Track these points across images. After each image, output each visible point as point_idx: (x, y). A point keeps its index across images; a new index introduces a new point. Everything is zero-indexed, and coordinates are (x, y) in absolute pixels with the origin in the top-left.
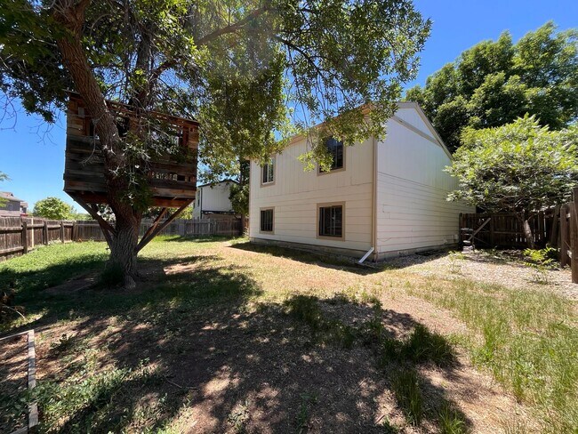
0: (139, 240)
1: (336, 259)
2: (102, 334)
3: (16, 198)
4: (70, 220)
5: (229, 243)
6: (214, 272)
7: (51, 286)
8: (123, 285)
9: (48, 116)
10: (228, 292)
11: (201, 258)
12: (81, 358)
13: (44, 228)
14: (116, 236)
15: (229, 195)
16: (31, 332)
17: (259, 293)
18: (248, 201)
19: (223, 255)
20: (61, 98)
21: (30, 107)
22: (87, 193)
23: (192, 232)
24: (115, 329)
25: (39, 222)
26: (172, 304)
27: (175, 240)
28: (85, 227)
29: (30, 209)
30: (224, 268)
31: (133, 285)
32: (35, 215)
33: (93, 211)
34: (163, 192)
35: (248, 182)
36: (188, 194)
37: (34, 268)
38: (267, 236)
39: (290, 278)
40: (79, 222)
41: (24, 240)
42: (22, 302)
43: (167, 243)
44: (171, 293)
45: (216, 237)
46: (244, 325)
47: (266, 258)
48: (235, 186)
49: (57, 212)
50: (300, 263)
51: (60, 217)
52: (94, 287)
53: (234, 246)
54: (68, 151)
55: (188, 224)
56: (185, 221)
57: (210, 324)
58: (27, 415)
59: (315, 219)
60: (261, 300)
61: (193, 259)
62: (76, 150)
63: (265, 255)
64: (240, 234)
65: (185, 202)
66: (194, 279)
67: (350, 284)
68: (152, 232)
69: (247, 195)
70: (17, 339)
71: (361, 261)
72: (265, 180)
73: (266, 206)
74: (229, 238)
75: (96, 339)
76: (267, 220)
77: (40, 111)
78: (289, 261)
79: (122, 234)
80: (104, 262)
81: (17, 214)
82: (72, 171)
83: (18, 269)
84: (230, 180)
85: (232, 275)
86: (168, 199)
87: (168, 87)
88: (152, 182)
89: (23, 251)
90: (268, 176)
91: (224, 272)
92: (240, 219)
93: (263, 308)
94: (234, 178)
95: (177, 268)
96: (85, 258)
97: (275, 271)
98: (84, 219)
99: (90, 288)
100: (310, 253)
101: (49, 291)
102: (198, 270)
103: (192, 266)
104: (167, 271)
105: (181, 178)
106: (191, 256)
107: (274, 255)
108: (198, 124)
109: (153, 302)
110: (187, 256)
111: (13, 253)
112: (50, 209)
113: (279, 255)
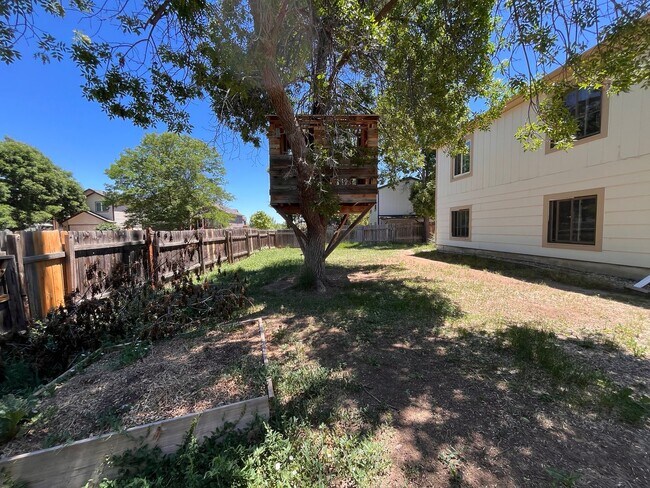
0: (326, 246)
1: (583, 278)
2: (305, 330)
3: (241, 213)
4: (272, 230)
5: (411, 251)
6: (398, 284)
7: (267, 284)
8: (316, 288)
9: (256, 142)
10: (417, 307)
11: (381, 267)
12: (293, 348)
13: (257, 236)
14: (308, 244)
15: (409, 194)
16: (260, 319)
17: (458, 314)
18: (433, 201)
19: (406, 265)
20: (263, 125)
21: (246, 138)
22: (286, 205)
23: (369, 240)
24: (314, 329)
25: (255, 231)
26: (359, 313)
27: (354, 247)
28: (284, 235)
29: (248, 222)
30: (410, 280)
31: (323, 290)
32: (251, 226)
33: (289, 220)
34: (345, 198)
35: (433, 177)
36: (369, 198)
37: (256, 268)
38: (460, 242)
39: (502, 300)
40: (279, 231)
41: (247, 247)
42: (251, 294)
43: (346, 250)
44: (358, 302)
45: (396, 244)
46: (442, 350)
47: (461, 271)
48: (417, 184)
49: (264, 223)
50: (517, 281)
51: (265, 227)
52: (295, 288)
53: (417, 255)
54: (272, 170)
55: (365, 230)
56: (363, 227)
57: (403, 341)
58: (267, 386)
59: (542, 218)
60: (463, 323)
61: (375, 268)
62: (277, 167)
63: (459, 266)
64: (424, 241)
65: (365, 207)
66: (379, 289)
67: (619, 320)
68: (335, 240)
69: (432, 193)
70: (253, 323)
71: (639, 285)
72: (457, 172)
73: (459, 204)
74: (410, 245)
75: (300, 334)
76: (460, 223)
77: (251, 139)
78: (497, 277)
79: (312, 241)
80: (299, 266)
81: (241, 225)
82: (275, 187)
83: (247, 269)
84: (411, 178)
85: (419, 289)
86: (349, 205)
87: (345, 85)
88: (336, 190)
89: (248, 255)
90: (461, 166)
91: (410, 285)
92: (423, 224)
93: (465, 335)
94: (414, 175)
95: (360, 276)
96: (285, 262)
97: (478, 289)
98: (281, 228)
99: (292, 288)
100: (530, 267)
101: (266, 287)
102: (381, 280)
103: (374, 276)
104: (351, 278)
105: (360, 181)
106: (372, 264)
107: (473, 267)
108: (377, 118)
109: (343, 308)
110: (367, 264)
111: (242, 256)
112: (260, 221)
113: (481, 268)
